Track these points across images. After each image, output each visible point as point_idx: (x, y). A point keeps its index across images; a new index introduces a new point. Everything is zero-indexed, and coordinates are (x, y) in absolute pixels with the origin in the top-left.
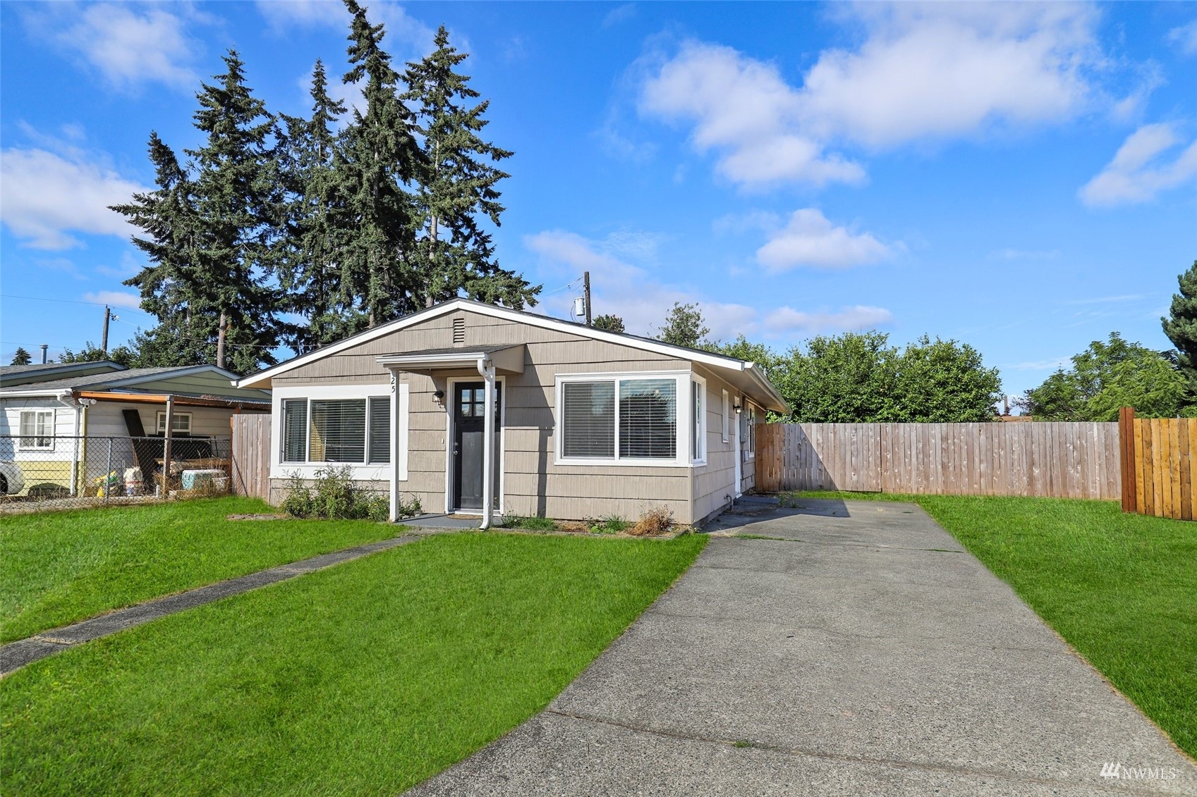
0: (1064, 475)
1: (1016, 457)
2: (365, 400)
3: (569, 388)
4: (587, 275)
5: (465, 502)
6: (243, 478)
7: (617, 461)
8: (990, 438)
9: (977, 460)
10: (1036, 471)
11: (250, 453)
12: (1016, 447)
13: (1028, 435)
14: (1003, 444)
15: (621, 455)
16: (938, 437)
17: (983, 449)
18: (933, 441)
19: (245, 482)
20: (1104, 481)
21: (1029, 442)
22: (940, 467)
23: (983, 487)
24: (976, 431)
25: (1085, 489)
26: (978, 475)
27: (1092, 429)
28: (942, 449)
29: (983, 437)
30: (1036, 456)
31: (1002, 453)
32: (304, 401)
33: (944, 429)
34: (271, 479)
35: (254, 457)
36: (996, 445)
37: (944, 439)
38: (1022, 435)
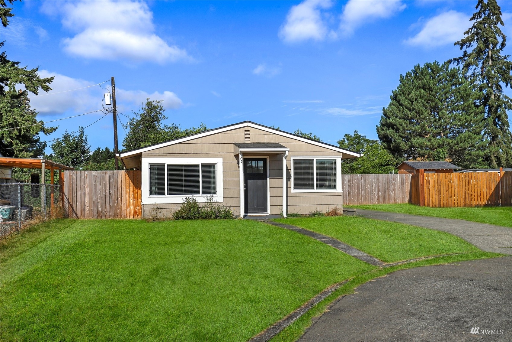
0: (389, 195)
1: (373, 188)
2: (199, 165)
3: (295, 162)
4: (113, 80)
5: (250, 210)
6: (74, 208)
7: (315, 190)
8: (365, 181)
9: (361, 190)
10: (380, 194)
11: (79, 193)
12: (374, 184)
13: (378, 179)
14: (369, 183)
15: (317, 188)
16: (347, 180)
17: (363, 185)
18: (345, 182)
19: (75, 210)
20: (401, 197)
21: (378, 182)
22: (348, 193)
23: (362, 201)
24: (360, 178)
25: (395, 200)
26: (361, 196)
27: (397, 177)
28: (349, 185)
29: (362, 180)
30: (380, 188)
31: (369, 187)
32: (163, 165)
33: (349, 177)
34: (144, 204)
35: (83, 195)
36: (367, 184)
37: (349, 181)
38: (376, 179)
